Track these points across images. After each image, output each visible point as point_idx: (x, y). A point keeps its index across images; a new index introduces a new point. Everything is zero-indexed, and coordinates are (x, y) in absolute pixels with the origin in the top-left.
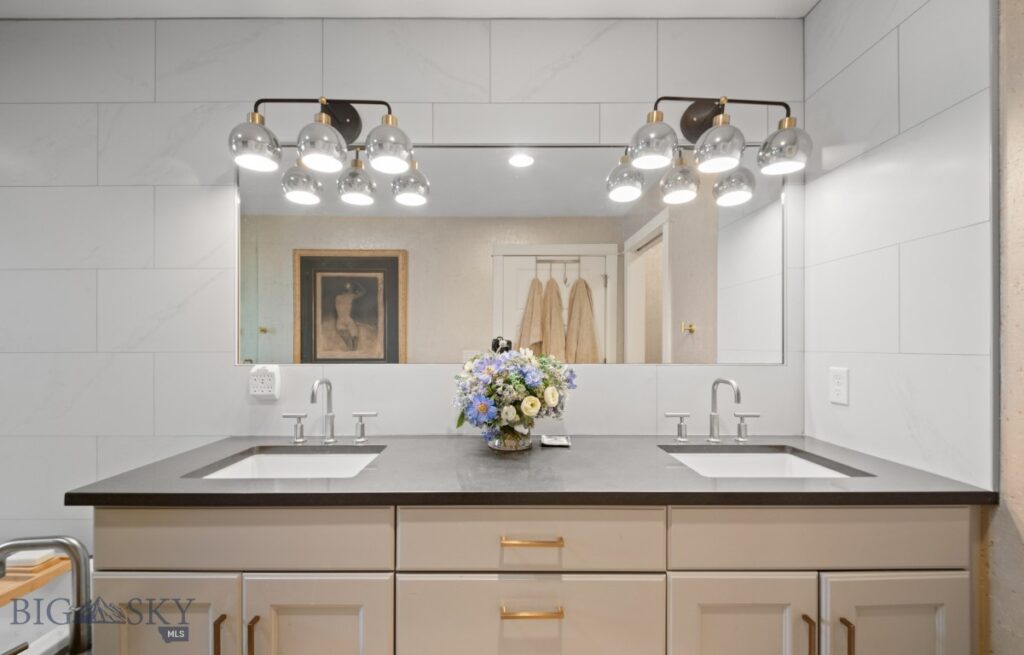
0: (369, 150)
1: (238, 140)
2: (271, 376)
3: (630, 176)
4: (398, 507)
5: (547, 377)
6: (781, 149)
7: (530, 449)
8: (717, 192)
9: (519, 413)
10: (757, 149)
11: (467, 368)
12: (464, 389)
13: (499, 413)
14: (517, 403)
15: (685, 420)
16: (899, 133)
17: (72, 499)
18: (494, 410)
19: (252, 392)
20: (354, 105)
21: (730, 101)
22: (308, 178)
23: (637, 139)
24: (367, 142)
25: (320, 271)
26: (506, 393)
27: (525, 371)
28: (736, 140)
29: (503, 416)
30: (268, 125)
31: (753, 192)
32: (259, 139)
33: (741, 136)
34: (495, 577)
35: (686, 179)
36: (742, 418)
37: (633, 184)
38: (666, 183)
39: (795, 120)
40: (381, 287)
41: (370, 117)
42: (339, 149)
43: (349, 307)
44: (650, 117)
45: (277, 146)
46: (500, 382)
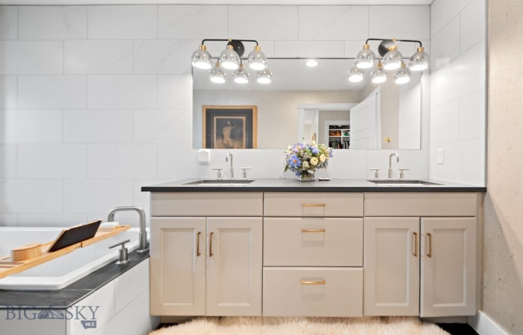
0: (249, 60)
1: (196, 56)
2: (207, 153)
3: (358, 71)
4: (265, 193)
5: (321, 151)
6: (417, 60)
7: (314, 181)
8: (395, 78)
9: (310, 164)
10: (408, 60)
11: (289, 148)
12: (288, 156)
13: (302, 164)
14: (308, 160)
15: (378, 171)
16: (460, 54)
17: (144, 189)
18: (300, 162)
19: (199, 160)
20: (242, 42)
21: (397, 40)
22: (221, 72)
23: (359, 55)
24: (249, 57)
25: (216, 116)
26: (304, 156)
27: (312, 148)
28: (399, 57)
29: (303, 165)
30: (207, 50)
31: (410, 78)
32: (204, 56)
33: (401, 54)
34: (300, 218)
35: (381, 72)
36: (402, 170)
37: (359, 74)
38: (373, 74)
39: (423, 48)
40: (244, 123)
41: (248, 47)
42: (237, 59)
43: (229, 133)
44: (364, 47)
45: (211, 58)
46: (302, 151)
